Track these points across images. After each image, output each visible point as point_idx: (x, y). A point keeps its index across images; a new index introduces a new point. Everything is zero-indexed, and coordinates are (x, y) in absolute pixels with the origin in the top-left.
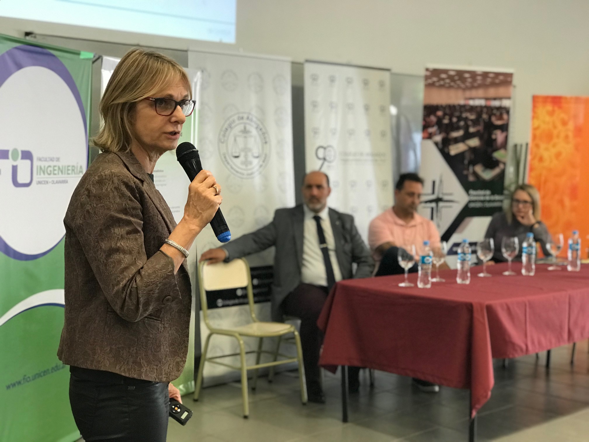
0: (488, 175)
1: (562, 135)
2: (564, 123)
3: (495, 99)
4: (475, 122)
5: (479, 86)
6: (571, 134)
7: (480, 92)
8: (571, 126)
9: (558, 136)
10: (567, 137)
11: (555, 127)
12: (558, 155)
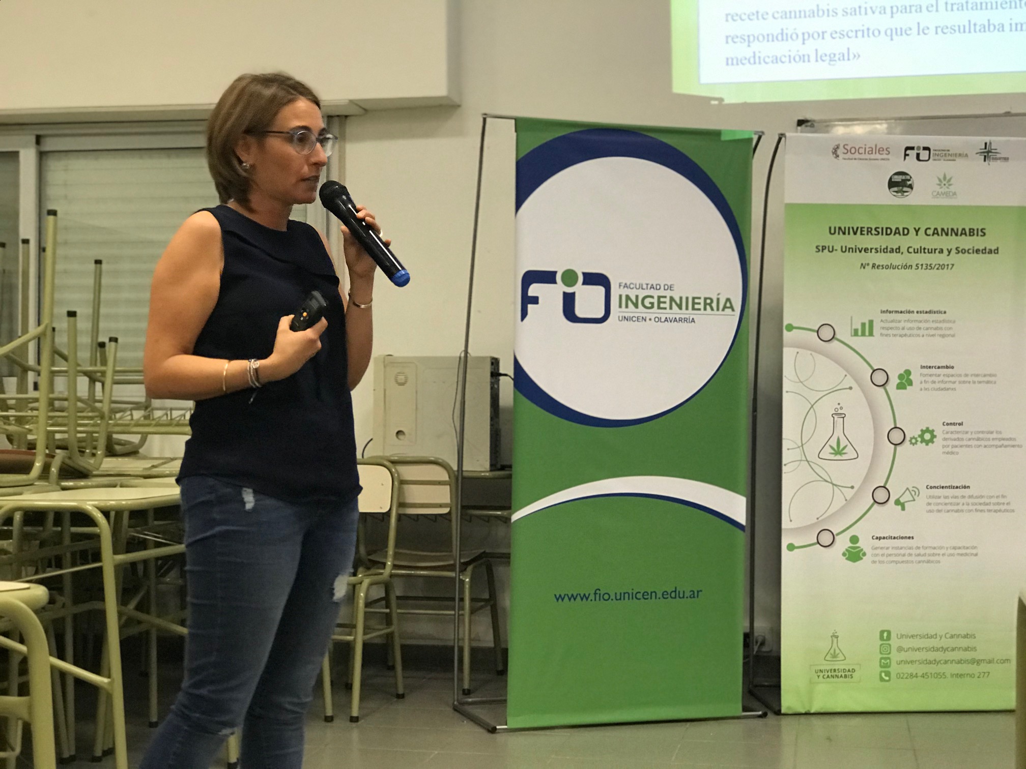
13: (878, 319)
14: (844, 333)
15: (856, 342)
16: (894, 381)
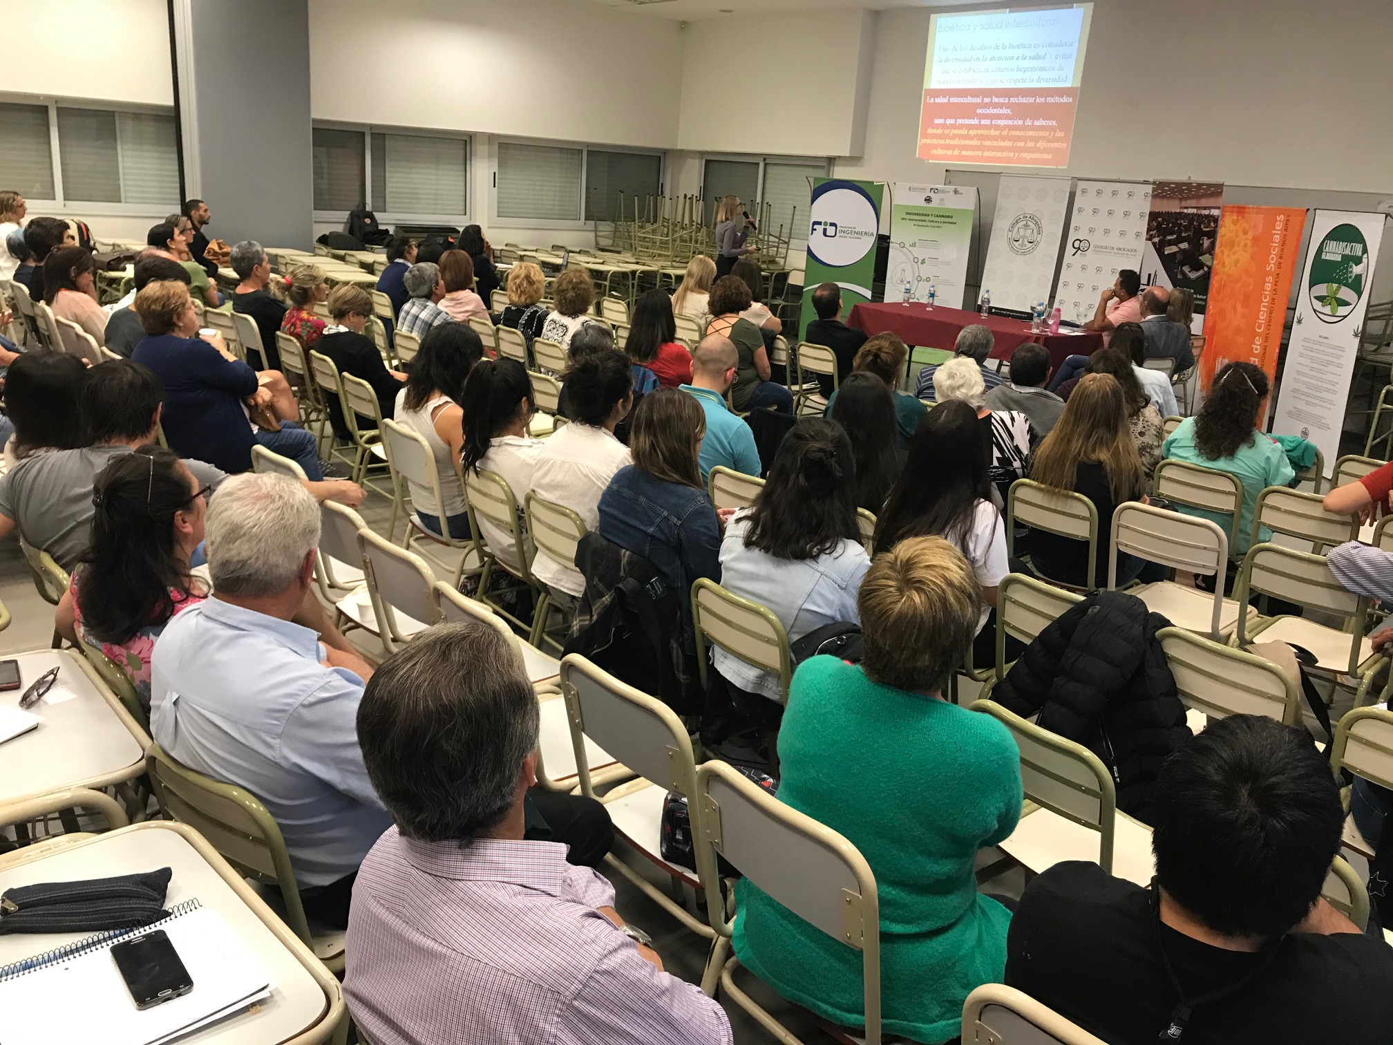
0: (1193, 275)
1: (1242, 244)
2: (1245, 233)
3: (1205, 208)
4: (1187, 229)
5: (1193, 197)
6: (1249, 243)
7: (1193, 203)
8: (1250, 236)
9: (1238, 245)
10: (1246, 245)
11: (1237, 236)
12: (1237, 262)
13: (917, 241)
14: (907, 246)
15: (910, 248)
16: (920, 262)
